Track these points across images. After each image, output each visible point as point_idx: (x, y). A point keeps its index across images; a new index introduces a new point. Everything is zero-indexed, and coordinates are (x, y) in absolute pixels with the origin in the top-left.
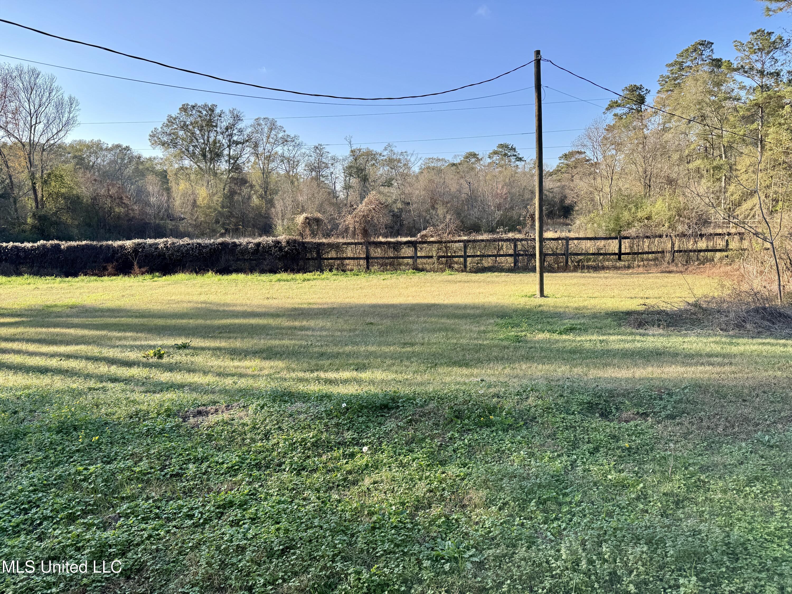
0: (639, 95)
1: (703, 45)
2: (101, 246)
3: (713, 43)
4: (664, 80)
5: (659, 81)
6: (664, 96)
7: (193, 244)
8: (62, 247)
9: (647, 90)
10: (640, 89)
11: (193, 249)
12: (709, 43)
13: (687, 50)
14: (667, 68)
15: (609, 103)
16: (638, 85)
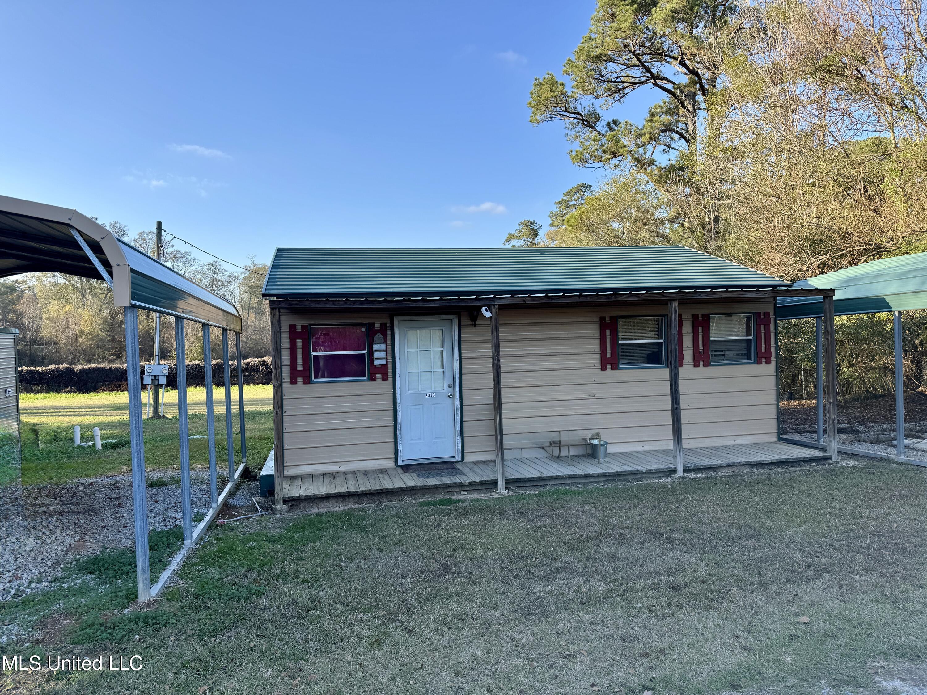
0: (533, 229)
1: (584, 187)
2: (111, 368)
3: (592, 186)
4: (554, 215)
5: (550, 216)
6: (553, 229)
7: (192, 365)
8: (75, 370)
9: (539, 225)
10: (534, 224)
11: (192, 369)
12: (589, 186)
13: (571, 190)
14: (556, 206)
15: (507, 235)
16: (532, 220)
